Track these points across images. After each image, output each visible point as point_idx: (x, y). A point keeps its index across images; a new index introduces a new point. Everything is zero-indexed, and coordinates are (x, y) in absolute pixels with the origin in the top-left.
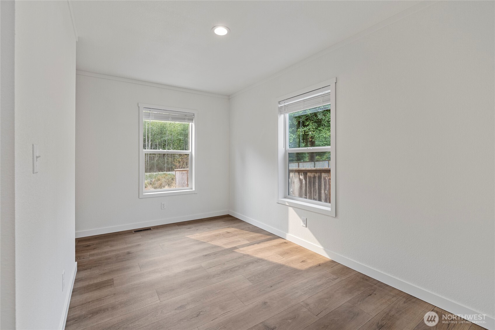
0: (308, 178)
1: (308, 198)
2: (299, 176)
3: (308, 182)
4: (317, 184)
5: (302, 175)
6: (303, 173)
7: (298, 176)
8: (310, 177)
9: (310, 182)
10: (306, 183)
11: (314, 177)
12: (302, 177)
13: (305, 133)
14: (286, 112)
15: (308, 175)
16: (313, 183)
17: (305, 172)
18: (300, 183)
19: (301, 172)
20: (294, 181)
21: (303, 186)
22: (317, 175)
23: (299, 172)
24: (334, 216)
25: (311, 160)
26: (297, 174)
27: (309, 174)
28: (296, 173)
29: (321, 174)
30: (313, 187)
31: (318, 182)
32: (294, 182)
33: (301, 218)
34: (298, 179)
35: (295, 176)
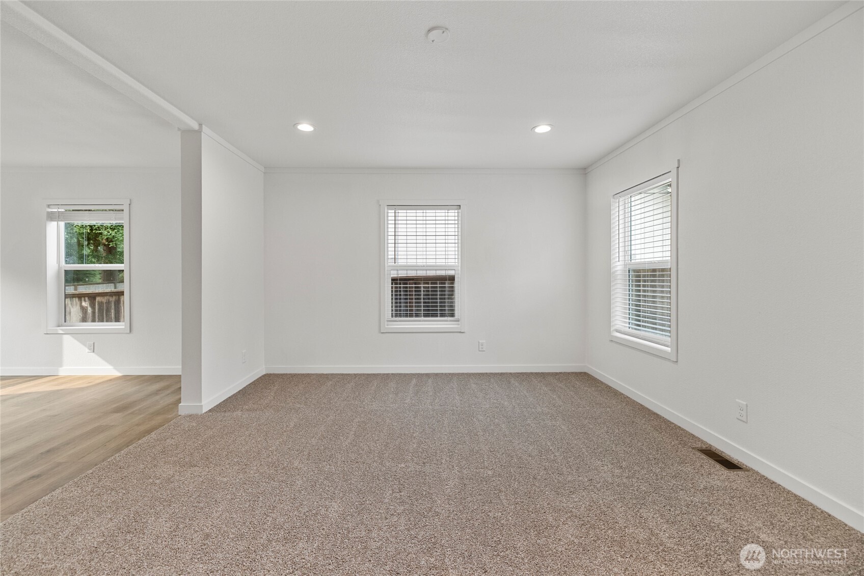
0: (97, 305)
1: (97, 320)
2: (81, 303)
3: (97, 310)
4: (113, 311)
5: (85, 301)
6: (88, 298)
7: (78, 303)
8: (101, 304)
9: (100, 310)
10: (94, 313)
11: (108, 303)
12: (85, 304)
13: (91, 230)
14: (61, 221)
15: (97, 301)
16: (106, 310)
17: (92, 297)
18: (83, 313)
19: (84, 297)
20: (70, 310)
21: (88, 316)
22: (113, 299)
23: (80, 296)
24: (129, 332)
25: (107, 280)
26: (76, 300)
27: (98, 299)
28: (74, 299)
29: (119, 297)
30: (106, 315)
31: (115, 308)
32: (70, 313)
33: (85, 345)
34: (78, 307)
35: (71, 304)
